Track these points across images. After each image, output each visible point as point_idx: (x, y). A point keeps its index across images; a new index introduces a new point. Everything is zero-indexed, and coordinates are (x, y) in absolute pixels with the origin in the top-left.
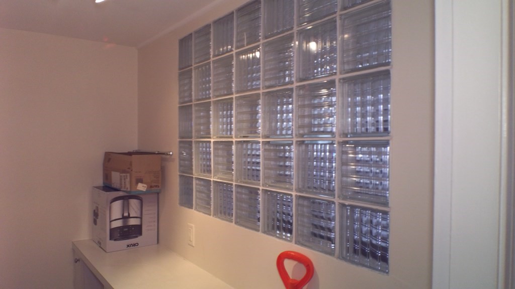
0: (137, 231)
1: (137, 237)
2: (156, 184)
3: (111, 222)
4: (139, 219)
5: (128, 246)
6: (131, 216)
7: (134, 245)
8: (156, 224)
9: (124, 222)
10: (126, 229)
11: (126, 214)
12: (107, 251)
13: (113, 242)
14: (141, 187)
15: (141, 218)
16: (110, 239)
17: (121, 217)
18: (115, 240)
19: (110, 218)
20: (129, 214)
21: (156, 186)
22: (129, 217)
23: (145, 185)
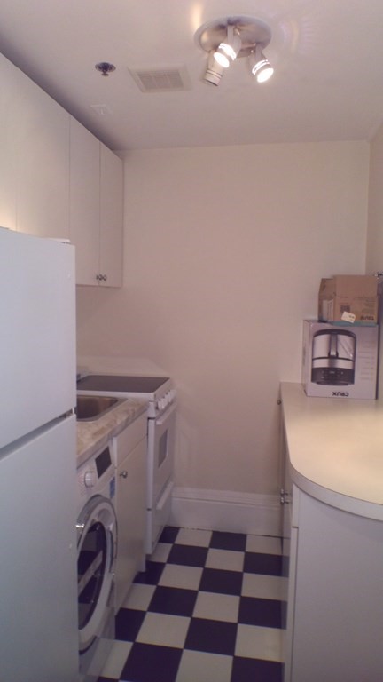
0: (347, 376)
1: (347, 384)
2: (369, 315)
3: (313, 359)
4: (351, 362)
5: (334, 394)
6: (340, 356)
7: (343, 394)
8: (375, 372)
9: (330, 363)
10: (333, 372)
11: (333, 353)
12: (308, 394)
13: (314, 384)
14: (347, 317)
15: (354, 361)
16: (313, 380)
17: (327, 356)
18: (318, 383)
19: (313, 355)
20: (337, 354)
21: (369, 318)
22: (337, 357)
23: (353, 315)
